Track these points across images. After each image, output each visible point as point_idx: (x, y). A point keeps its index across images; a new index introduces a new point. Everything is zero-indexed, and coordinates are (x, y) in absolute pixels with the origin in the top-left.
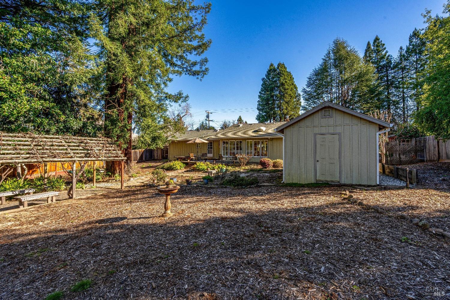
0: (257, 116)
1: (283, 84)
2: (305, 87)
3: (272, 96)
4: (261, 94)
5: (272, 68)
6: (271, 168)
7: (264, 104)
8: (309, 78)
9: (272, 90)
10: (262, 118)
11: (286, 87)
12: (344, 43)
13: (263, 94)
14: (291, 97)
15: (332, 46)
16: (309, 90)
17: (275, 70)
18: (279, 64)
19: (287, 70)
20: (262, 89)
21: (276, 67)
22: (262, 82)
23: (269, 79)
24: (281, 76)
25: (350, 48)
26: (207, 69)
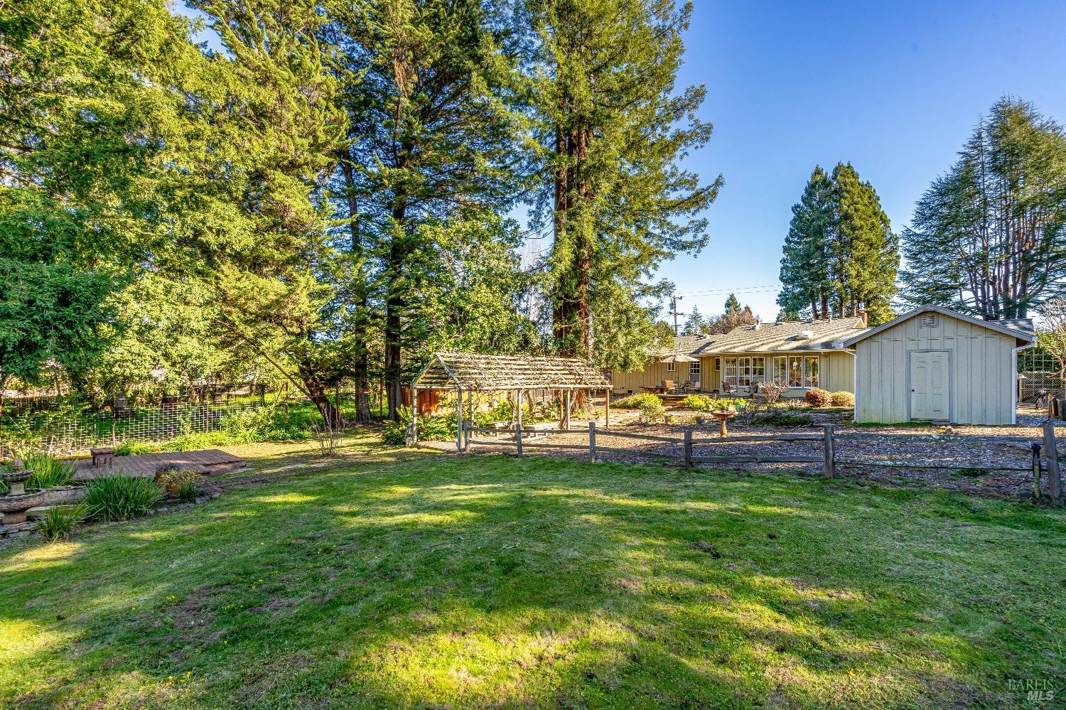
0: (780, 296)
1: (847, 217)
2: (910, 225)
3: (820, 248)
4: (791, 242)
5: (818, 178)
6: (828, 407)
7: (797, 267)
8: (921, 203)
9: (819, 232)
10: (792, 300)
11: (857, 222)
12: (1021, 109)
13: (796, 243)
14: (871, 245)
15: (987, 120)
16: (922, 231)
17: (826, 184)
18: (836, 169)
19: (860, 181)
20: (791, 230)
21: (830, 174)
22: (792, 216)
23: (811, 207)
24: (842, 197)
25: (1039, 121)
26: (706, 237)
